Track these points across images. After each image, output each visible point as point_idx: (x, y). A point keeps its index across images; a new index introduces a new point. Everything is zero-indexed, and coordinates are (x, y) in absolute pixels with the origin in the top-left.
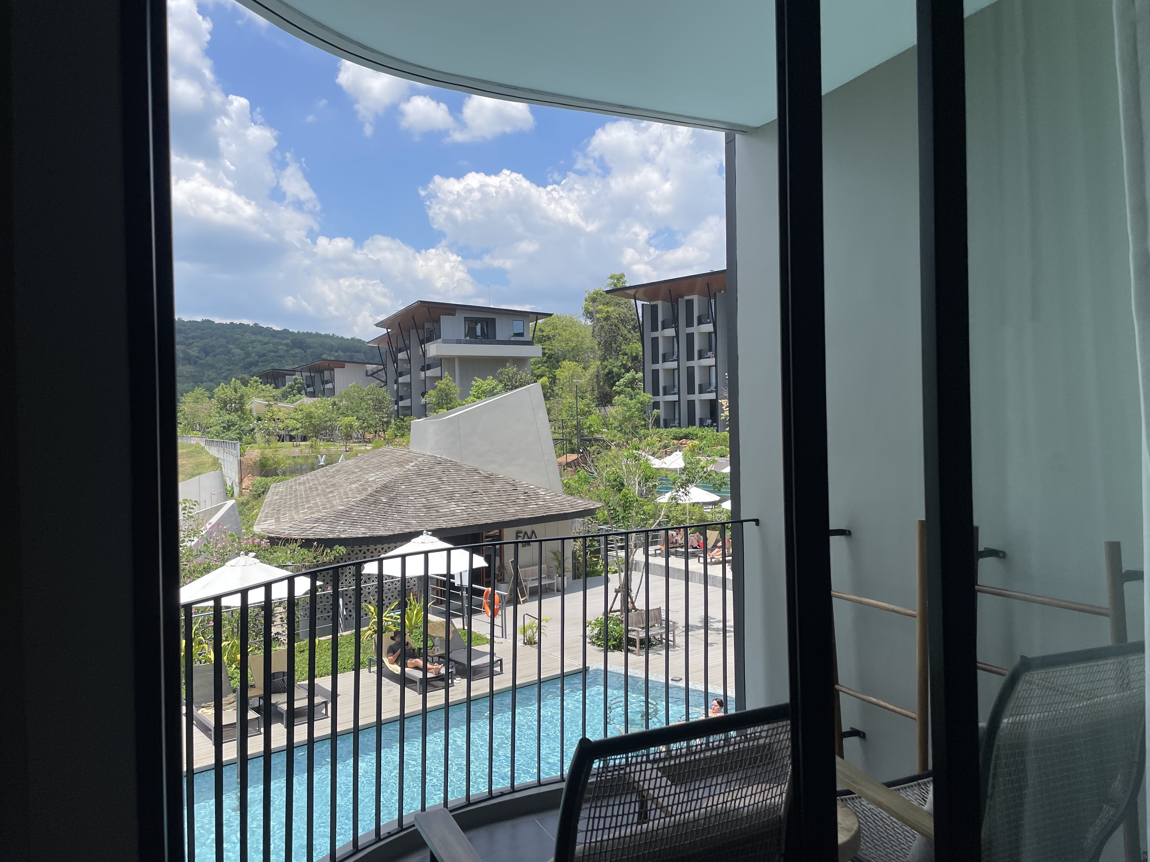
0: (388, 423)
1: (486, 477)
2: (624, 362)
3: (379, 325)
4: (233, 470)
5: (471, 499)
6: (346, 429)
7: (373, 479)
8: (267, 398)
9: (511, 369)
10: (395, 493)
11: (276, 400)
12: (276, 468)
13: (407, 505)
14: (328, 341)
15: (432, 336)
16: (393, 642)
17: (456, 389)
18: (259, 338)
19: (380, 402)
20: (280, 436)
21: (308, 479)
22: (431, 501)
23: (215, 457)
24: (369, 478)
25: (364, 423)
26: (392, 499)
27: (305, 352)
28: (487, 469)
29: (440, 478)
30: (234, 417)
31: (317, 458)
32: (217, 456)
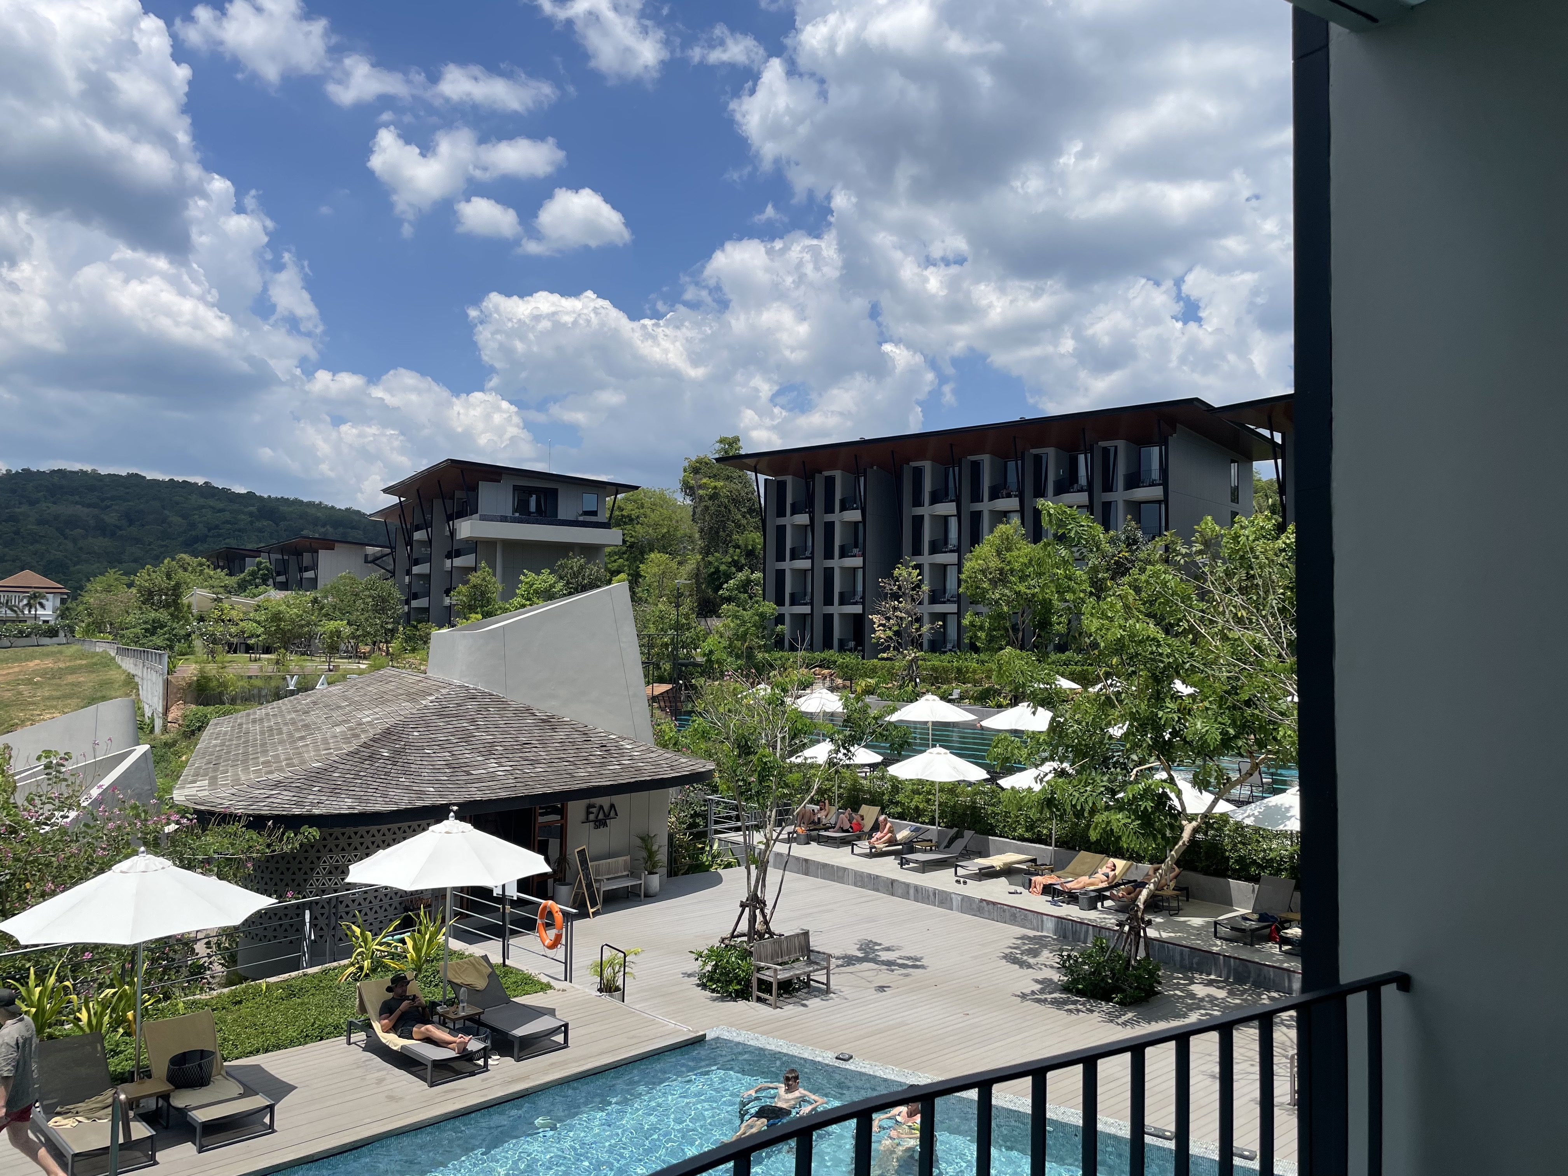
0: (393, 631)
1: (543, 721)
2: (736, 558)
3: (387, 491)
4: (156, 694)
5: (521, 755)
6: (330, 638)
7: (369, 719)
8: (215, 589)
9: (576, 562)
10: (403, 743)
11: (230, 592)
12: (221, 694)
13: (420, 763)
14: (313, 511)
15: (467, 509)
16: (391, 995)
17: (496, 585)
18: (211, 502)
19: (384, 600)
20: (230, 645)
21: (267, 714)
22: (460, 757)
23: (129, 673)
24: (364, 718)
25: (358, 630)
26: (397, 752)
27: (277, 525)
28: (545, 707)
29: (473, 721)
30: (163, 615)
31: (285, 679)
32: (133, 672)
